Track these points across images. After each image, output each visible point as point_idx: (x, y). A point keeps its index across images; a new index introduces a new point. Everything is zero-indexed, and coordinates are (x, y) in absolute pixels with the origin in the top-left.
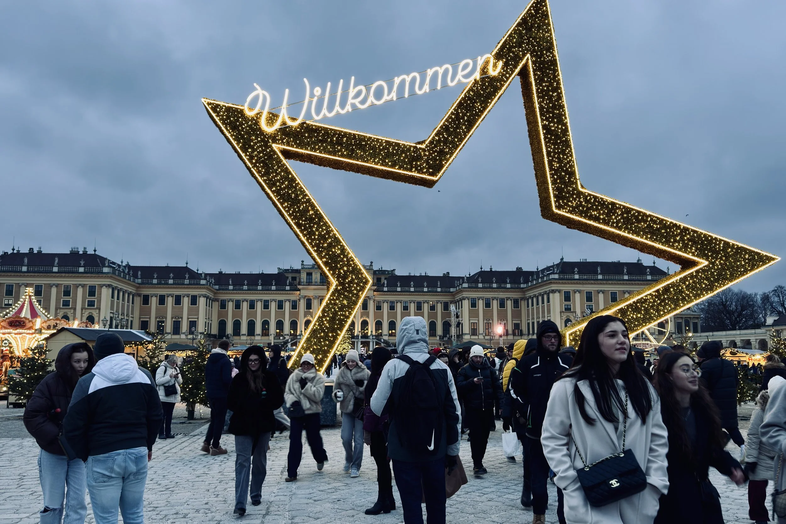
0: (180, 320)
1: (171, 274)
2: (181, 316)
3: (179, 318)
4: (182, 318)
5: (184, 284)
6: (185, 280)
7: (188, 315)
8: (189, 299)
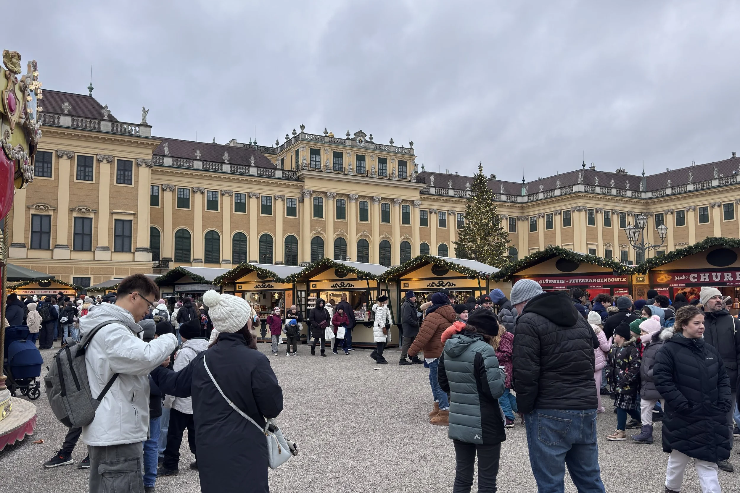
0: (92, 215)
1: (66, 104)
2: (95, 208)
3: (88, 211)
4: (96, 212)
5: (99, 131)
6: (102, 123)
7: (112, 205)
8: (112, 169)
